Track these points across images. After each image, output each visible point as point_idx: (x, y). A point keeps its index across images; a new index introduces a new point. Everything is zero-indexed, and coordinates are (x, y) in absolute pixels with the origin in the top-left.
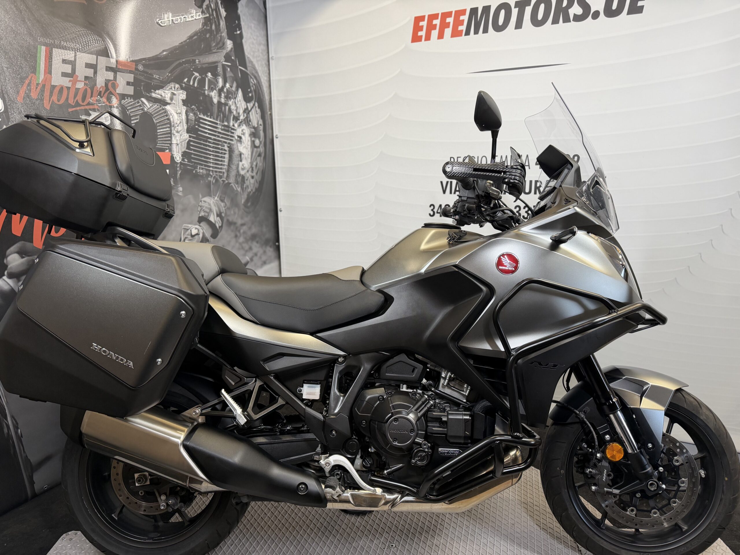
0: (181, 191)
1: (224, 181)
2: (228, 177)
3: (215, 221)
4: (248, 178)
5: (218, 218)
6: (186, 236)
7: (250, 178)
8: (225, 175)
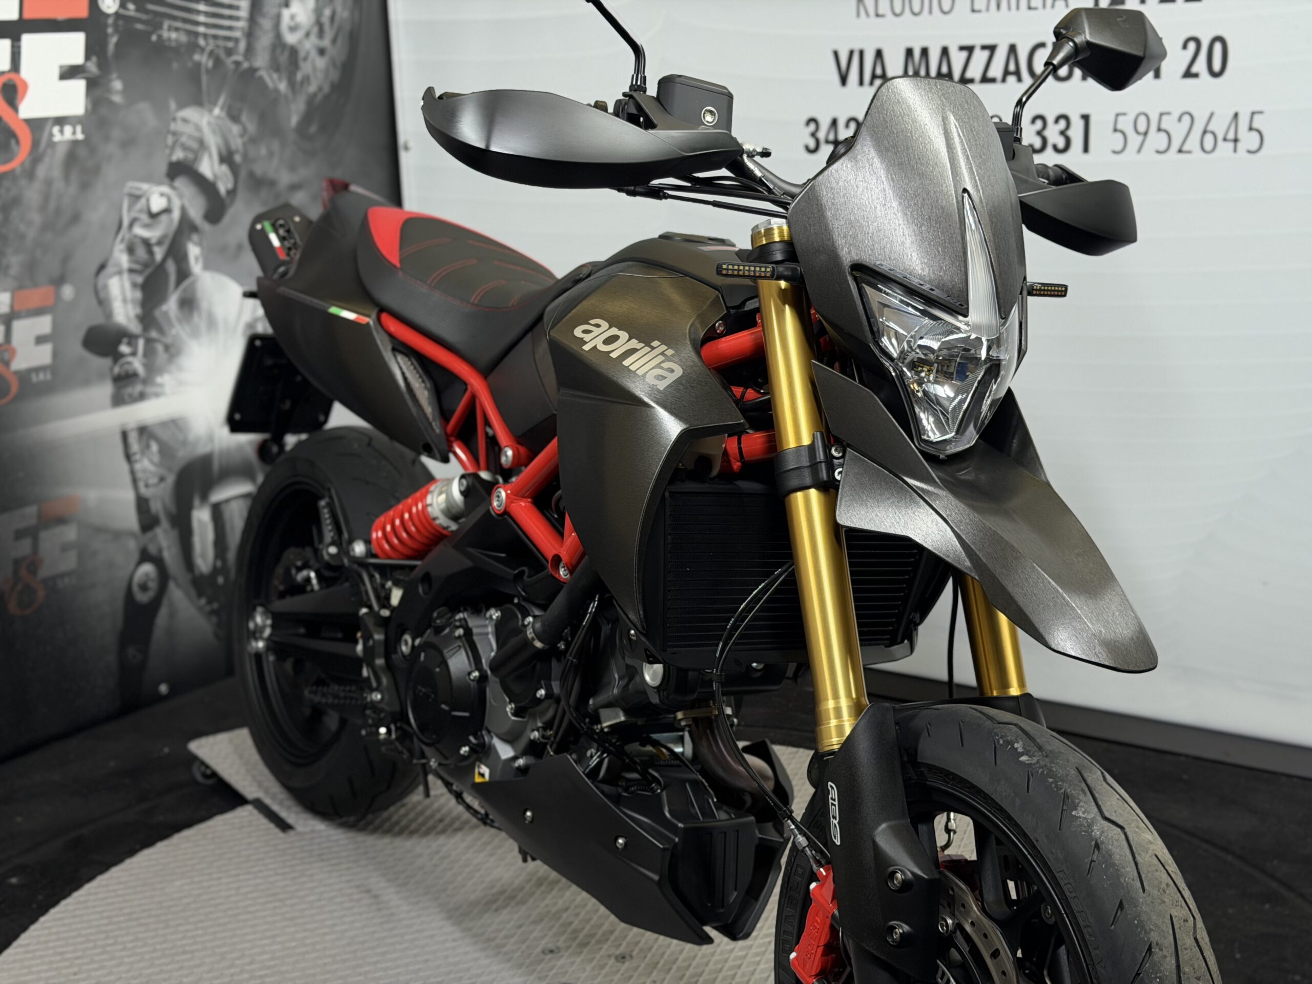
0: (117, 92)
1: (237, 64)
2: (250, 51)
3: (215, 176)
4: (308, 53)
5: (225, 168)
6: (134, 214)
7: (314, 54)
8: (242, 46)
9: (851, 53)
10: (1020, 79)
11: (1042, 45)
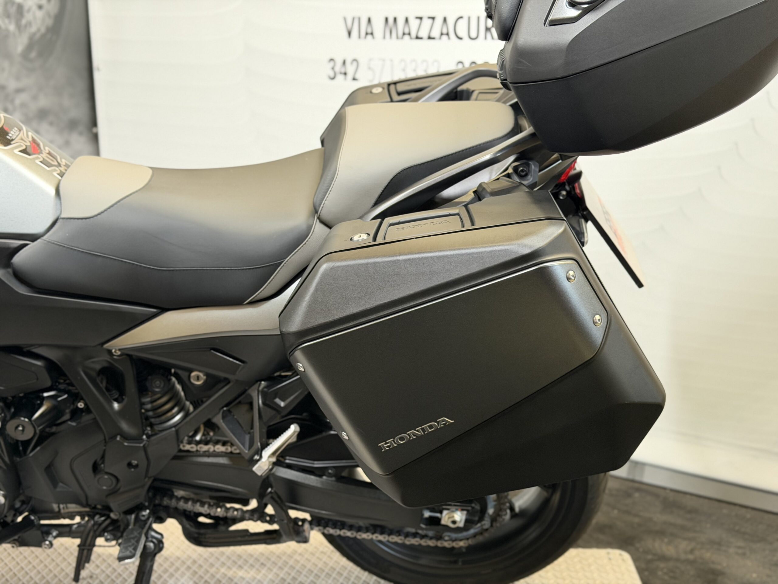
4: (30, 8)
9: (354, 19)
10: (449, 38)
11: (461, 17)
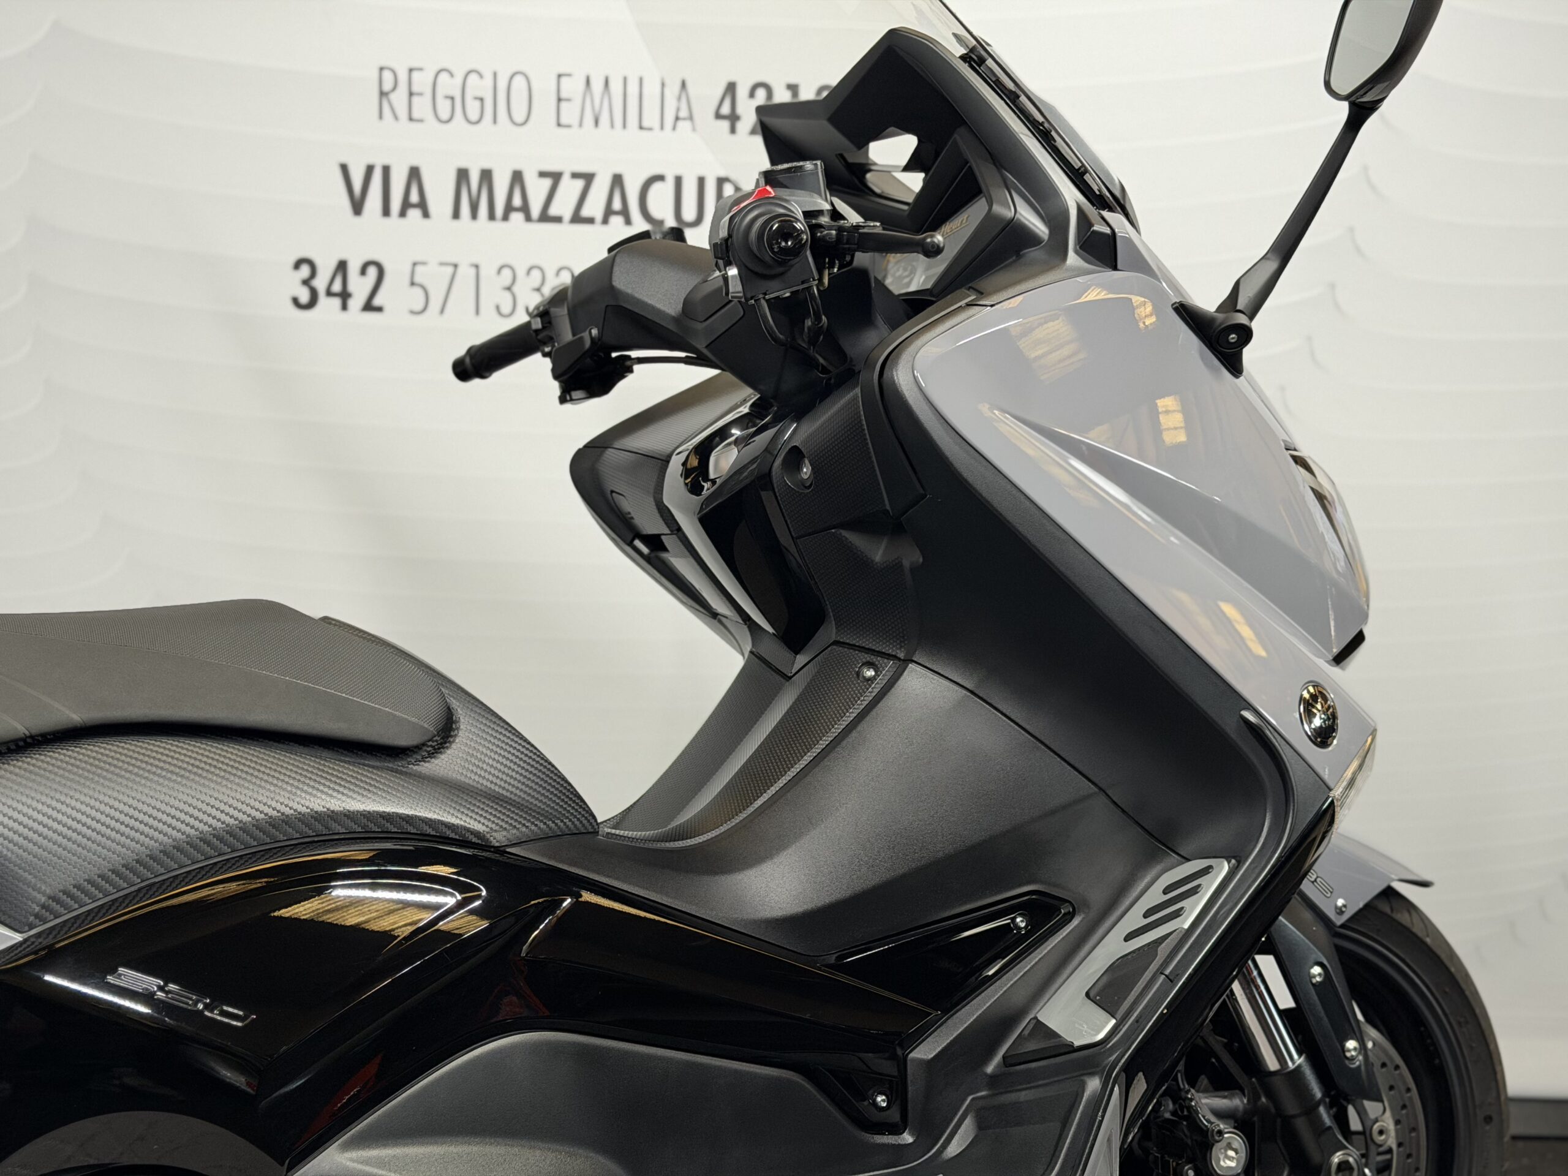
9: (370, 169)
10: (628, 222)
11: (660, 178)
